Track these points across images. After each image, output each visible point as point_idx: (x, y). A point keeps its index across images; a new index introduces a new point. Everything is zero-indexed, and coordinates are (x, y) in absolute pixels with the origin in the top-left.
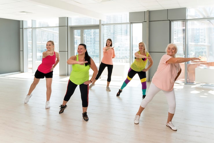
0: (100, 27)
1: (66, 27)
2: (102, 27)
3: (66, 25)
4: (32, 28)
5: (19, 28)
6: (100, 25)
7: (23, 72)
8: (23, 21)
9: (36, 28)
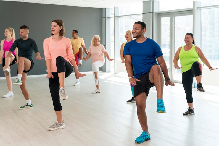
0: (194, 12)
1: (151, 14)
2: (197, 12)
3: (151, 11)
4: (114, 17)
5: (102, 18)
6: (194, 10)
7: (105, 71)
8: (105, 8)
9: (119, 17)
